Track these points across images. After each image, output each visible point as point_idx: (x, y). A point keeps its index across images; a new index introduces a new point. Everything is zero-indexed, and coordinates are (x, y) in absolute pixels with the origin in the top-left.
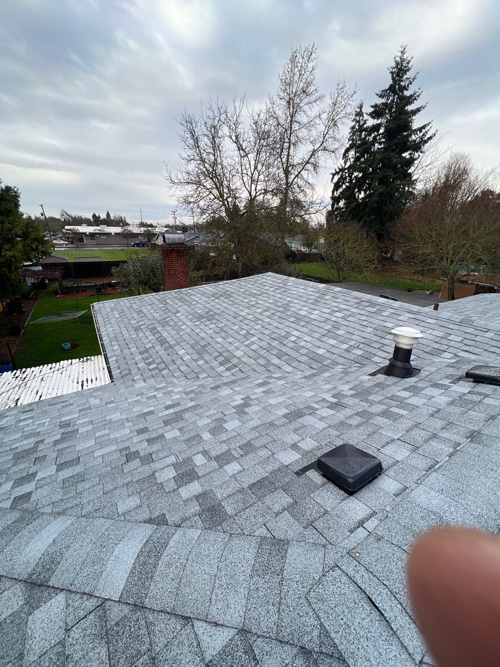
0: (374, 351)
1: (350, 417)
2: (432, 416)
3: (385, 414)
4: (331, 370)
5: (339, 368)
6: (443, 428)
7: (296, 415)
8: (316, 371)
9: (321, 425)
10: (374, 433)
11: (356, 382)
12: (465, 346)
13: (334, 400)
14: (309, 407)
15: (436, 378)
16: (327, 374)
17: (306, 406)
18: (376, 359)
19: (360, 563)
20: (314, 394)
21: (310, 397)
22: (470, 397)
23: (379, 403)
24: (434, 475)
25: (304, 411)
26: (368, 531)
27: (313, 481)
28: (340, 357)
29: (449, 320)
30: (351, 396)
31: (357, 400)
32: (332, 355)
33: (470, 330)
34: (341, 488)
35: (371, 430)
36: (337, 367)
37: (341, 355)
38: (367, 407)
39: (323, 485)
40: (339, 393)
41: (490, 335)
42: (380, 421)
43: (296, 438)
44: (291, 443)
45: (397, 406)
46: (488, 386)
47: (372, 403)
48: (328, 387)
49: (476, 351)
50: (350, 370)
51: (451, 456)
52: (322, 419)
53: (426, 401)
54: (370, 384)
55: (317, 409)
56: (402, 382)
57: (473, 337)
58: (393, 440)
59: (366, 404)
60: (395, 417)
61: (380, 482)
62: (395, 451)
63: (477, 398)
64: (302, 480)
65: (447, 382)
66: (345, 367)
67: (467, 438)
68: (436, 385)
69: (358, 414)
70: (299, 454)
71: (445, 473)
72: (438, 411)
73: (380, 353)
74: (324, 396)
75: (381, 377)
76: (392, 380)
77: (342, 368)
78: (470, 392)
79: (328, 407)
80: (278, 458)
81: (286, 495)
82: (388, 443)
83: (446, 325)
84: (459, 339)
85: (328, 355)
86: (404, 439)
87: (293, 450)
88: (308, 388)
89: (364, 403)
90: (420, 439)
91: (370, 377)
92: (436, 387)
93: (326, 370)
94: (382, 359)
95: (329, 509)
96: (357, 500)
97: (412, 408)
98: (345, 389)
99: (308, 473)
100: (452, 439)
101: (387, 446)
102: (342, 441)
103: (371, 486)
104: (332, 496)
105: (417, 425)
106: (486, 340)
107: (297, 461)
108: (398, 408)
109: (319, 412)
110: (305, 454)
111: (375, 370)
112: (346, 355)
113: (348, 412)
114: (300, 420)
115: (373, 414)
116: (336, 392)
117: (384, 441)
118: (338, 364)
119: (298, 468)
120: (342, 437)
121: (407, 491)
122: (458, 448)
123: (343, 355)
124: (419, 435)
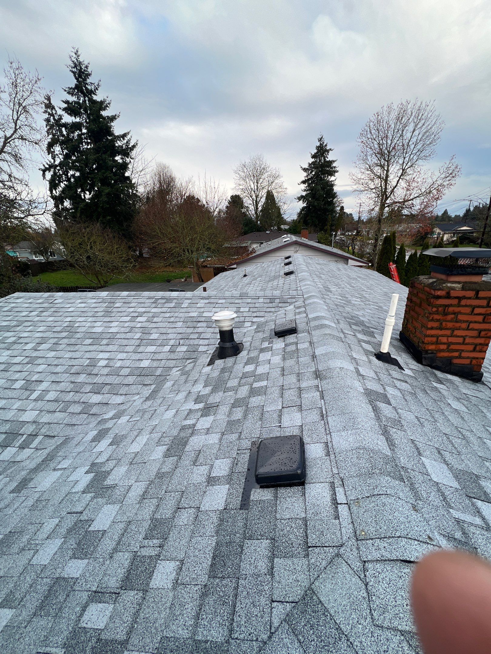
0: (196, 342)
1: (230, 413)
2: (283, 375)
3: (253, 392)
4: (168, 377)
5: (175, 373)
6: (299, 381)
7: (178, 445)
8: (153, 387)
9: (214, 439)
10: (262, 414)
11: (204, 378)
12: (253, 314)
13: (201, 406)
14: (183, 428)
15: (257, 343)
16: (169, 384)
17: (179, 428)
18: (201, 349)
19: (371, 539)
20: (174, 411)
21: (174, 416)
22: (289, 349)
23: (239, 385)
24: (330, 419)
25: (182, 435)
26: (345, 503)
27: (264, 501)
28: (169, 361)
29: (232, 297)
30: (212, 393)
31: (221, 394)
32: (159, 362)
33: (249, 301)
34: (290, 485)
35: (257, 413)
36: (172, 372)
37: (168, 358)
38: (235, 395)
39: (276, 497)
40: (198, 396)
41: (261, 300)
42: (255, 401)
43: (203, 470)
44: (204, 480)
45: (255, 381)
46: (291, 336)
47: (235, 390)
48: (181, 396)
49: (262, 314)
50: (187, 369)
51: (322, 398)
52: (208, 431)
53: (269, 365)
54: (216, 374)
55: (194, 425)
56: (238, 359)
57: (253, 305)
58: (281, 411)
59: (231, 392)
60: (262, 391)
61: (310, 454)
62: (290, 419)
63: (293, 348)
64: (255, 510)
65: (266, 345)
66: (179, 368)
67: (317, 378)
68: (262, 350)
69: (234, 406)
70: (223, 484)
71: (333, 413)
72: (283, 369)
73: (201, 342)
74: (188, 408)
75: (219, 363)
76: (230, 361)
77: (178, 371)
78: (286, 345)
79: (202, 416)
80: (207, 509)
81: (256, 541)
82: (280, 416)
83: (233, 301)
84: (247, 309)
85: (155, 364)
86: (287, 405)
87: (214, 485)
88: (163, 408)
89: (229, 393)
90: (294, 398)
91: (210, 367)
92: (264, 352)
93: (163, 380)
94: (207, 347)
95: (303, 515)
96: (312, 485)
97: (266, 376)
98: (200, 388)
99: (252, 497)
100: (310, 385)
101: (282, 419)
102: (247, 440)
103: (309, 464)
104: (293, 500)
105: (282, 388)
106: (262, 305)
107: (229, 494)
108: (256, 382)
109: (198, 426)
110: (229, 479)
111: (209, 359)
112: (172, 356)
113: (224, 409)
114: (188, 448)
115: (245, 398)
116: (195, 397)
117: (275, 416)
118: (171, 368)
119: (237, 501)
120: (243, 436)
121: (330, 445)
122: (320, 389)
123: (169, 357)
124: (291, 395)
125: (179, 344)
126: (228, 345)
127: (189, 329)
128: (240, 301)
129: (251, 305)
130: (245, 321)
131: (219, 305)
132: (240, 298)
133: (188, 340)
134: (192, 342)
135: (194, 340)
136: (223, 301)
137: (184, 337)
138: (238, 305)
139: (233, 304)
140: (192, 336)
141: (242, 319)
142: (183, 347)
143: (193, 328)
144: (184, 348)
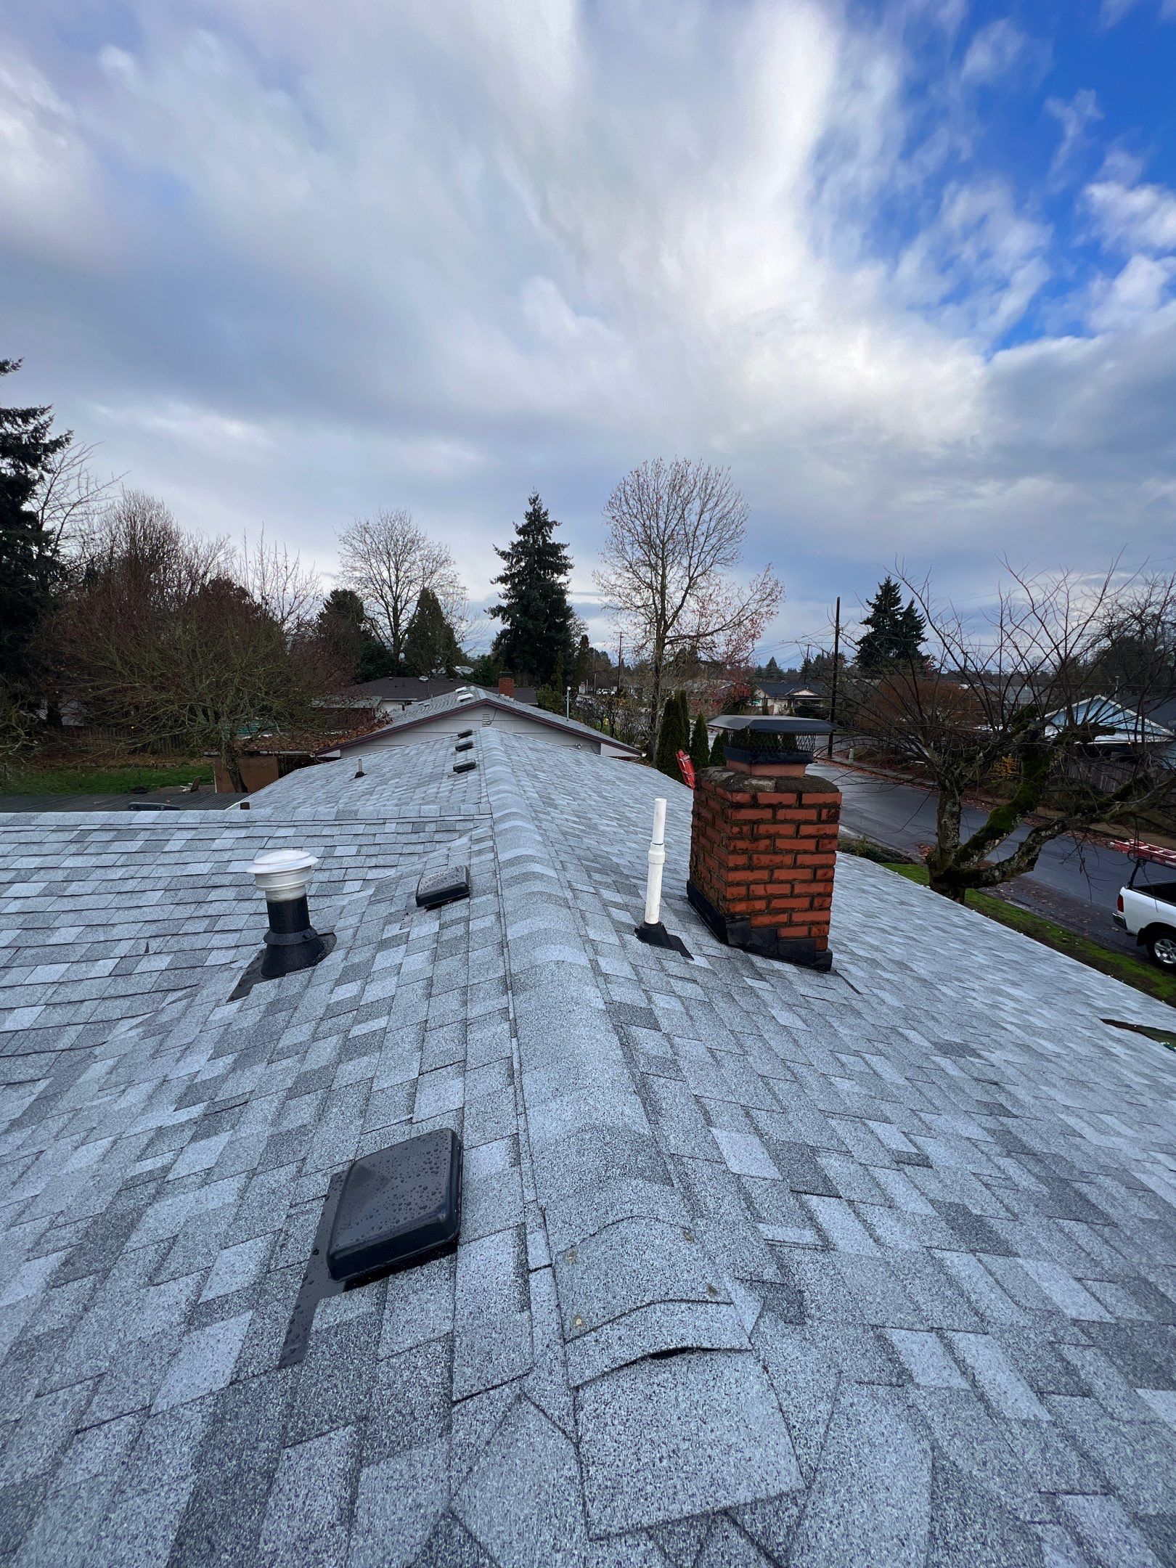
0: (199, 942)
1: (281, 1113)
2: (429, 996)
3: (350, 1049)
4: (97, 1051)
5: (125, 1033)
6: (465, 1003)
7: (105, 1238)
8: (42, 1085)
9: (224, 1193)
10: (368, 1100)
11: (215, 1034)
12: (368, 860)
13: (196, 1111)
14: (129, 1186)
15: (370, 931)
16: (98, 1069)
17: (113, 1190)
18: (215, 958)
19: (595, 1329)
20: (105, 1143)
21: (104, 1158)
22: (448, 934)
23: (315, 1038)
24: (527, 1079)
25: (125, 1204)
26: (545, 1267)
27: (348, 1324)
28: (108, 1003)
30: (234, 1070)
31: (259, 1069)
32: (72, 1009)
34: (421, 1260)
35: (354, 1099)
36: (115, 1032)
37: (106, 995)
38: (299, 1065)
39: (382, 1303)
40: (189, 1087)
41: (390, 827)
42: (352, 1070)
43: (178, 1292)
44: (176, 1318)
45: (357, 1021)
46: (455, 904)
47: (301, 1051)
48: (135, 1096)
49: (389, 860)
50: (164, 1018)
51: (514, 1033)
52: (207, 1177)
53: (396, 978)
54: (252, 1017)
55: (166, 1169)
56: (318, 972)
57: (370, 840)
58: (415, 1083)
59: (289, 1060)
60: (376, 1042)
61: (474, 1170)
62: (437, 1097)
63: (459, 930)
64: (320, 1357)
65: (394, 930)
66: (140, 1019)
67: (505, 992)
68: (383, 945)
69: (292, 1093)
70: (238, 1314)
71: (534, 1062)
72: (430, 983)
73: (217, 940)
74: (154, 1124)
75: (265, 990)
76: (294, 981)
77: (137, 1026)
78: (442, 927)
79: (194, 1138)
80: (176, 1401)
81: (316, 1443)
82: (412, 1096)
84: (353, 850)
85: (58, 1016)
86: (431, 1066)
87: (206, 1325)
88: (65, 1144)
89: (284, 1062)
90: (452, 1046)
91: (236, 1005)
92: (387, 948)
93: (83, 1060)
94: (234, 951)
95: (447, 1327)
96: (473, 1243)
97: (387, 1006)
98: (199, 1064)
99: (316, 1324)
100: (490, 1009)
101: (417, 1101)
102: (319, 1175)
103: (468, 1194)
104: (425, 1296)
105: (424, 1027)
106: (392, 838)
107: (253, 1336)
108: (360, 1023)
109: (181, 1169)
110: (256, 1295)
111: (235, 983)
112: (122, 987)
113: (264, 1108)
114: (136, 1239)
115: (326, 1068)
116: (178, 1090)
117: (401, 1097)
118: (110, 1023)
119: (273, 1348)
120: (309, 1167)
121: (522, 1138)
122: (511, 1016)
123: (112, 991)
124: (443, 1040)
125: (147, 951)
126: (292, 938)
127: (181, 908)
128: (335, 831)
129: (364, 840)
130: (346, 878)
131: (276, 841)
132: (337, 823)
133: (176, 938)
134: (186, 943)
135: (194, 938)
136: (290, 832)
137: (164, 932)
138: (329, 842)
139: (315, 839)
140: (188, 927)
141: (337, 875)
142: (158, 958)
143: (194, 906)
144: (163, 962)
